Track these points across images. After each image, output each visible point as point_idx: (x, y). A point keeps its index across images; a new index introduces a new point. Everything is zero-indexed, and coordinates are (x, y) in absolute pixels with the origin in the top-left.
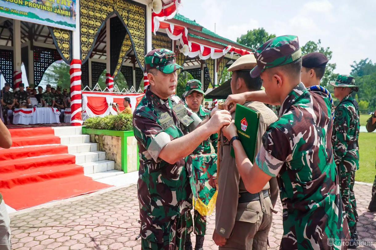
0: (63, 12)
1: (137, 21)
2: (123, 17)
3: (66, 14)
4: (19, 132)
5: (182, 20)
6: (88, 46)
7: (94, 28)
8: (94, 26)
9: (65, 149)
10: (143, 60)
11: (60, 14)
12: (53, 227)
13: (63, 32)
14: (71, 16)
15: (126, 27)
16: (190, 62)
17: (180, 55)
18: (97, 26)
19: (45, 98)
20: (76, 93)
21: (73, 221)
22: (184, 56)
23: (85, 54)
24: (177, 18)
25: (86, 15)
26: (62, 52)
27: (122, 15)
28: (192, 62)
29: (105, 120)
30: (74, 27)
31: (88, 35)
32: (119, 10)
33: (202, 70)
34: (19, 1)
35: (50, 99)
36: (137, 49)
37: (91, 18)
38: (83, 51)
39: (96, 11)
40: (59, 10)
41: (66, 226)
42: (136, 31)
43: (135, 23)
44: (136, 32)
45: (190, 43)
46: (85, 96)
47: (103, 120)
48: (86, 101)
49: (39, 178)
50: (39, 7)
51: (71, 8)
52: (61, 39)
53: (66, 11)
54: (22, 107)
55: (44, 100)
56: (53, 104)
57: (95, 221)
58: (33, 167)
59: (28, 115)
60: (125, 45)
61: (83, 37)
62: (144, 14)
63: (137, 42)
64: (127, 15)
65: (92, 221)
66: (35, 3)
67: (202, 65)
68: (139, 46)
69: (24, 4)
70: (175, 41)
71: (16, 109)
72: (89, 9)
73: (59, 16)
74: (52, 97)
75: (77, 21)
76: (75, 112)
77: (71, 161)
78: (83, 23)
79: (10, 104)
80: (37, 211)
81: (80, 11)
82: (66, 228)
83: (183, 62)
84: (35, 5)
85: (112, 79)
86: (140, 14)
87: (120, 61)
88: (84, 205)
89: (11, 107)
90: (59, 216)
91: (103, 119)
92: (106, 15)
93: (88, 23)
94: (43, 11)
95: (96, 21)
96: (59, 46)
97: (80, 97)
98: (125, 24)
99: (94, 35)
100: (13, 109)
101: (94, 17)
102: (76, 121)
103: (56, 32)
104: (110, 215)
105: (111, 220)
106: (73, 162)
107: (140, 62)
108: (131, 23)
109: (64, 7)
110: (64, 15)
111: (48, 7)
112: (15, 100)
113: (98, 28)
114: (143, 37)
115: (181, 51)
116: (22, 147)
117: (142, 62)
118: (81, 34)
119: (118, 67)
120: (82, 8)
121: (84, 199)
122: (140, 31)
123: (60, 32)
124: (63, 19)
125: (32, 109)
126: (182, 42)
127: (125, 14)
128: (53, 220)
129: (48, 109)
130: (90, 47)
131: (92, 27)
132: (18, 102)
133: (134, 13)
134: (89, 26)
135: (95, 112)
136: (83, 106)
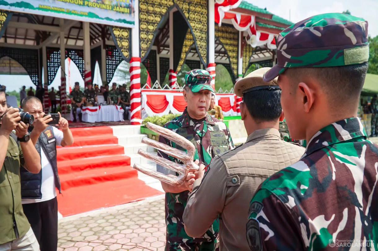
0: (122, 10)
1: (198, 13)
2: (184, 10)
3: (125, 11)
4: (80, 132)
5: (250, 8)
6: (148, 42)
7: (153, 23)
8: (153, 22)
9: (121, 150)
10: (205, 54)
11: (120, 12)
12: (89, 242)
13: (122, 30)
14: (130, 13)
15: (186, 20)
16: (261, 53)
17: (248, 47)
18: (156, 21)
19: (111, 96)
20: (135, 91)
21: (112, 237)
22: (253, 48)
23: (145, 51)
24: (243, 7)
25: (146, 11)
26: (122, 50)
27: (182, 8)
28: (263, 53)
29: (162, 119)
30: (133, 24)
31: (148, 32)
32: (179, 3)
33: (274, 61)
34: (80, 1)
35: (115, 97)
36: (198, 43)
37: (151, 13)
38: (143, 48)
39: (155, 6)
40: (118, 8)
41: (102, 244)
42: (197, 23)
43: (197, 15)
44: (197, 25)
45: (258, 34)
46: (144, 95)
47: (160, 120)
48: (145, 99)
49: (93, 180)
50: (98, 6)
51: (130, 4)
52: (121, 37)
53: (125, 8)
54: (89, 105)
55: (110, 98)
56: (119, 102)
57: (134, 239)
58: (88, 168)
59: (94, 113)
60: (188, 39)
61: (142, 33)
62: (206, 5)
63: (199, 35)
64: (188, 7)
65: (131, 239)
66: (94, 2)
67: (273, 57)
68: (201, 39)
69: (84, 4)
70: (242, 32)
71: (84, 108)
72: (148, 5)
73: (119, 14)
74: (118, 95)
75: (135, 18)
76: (135, 111)
77: (126, 162)
78: (142, 19)
79: (80, 102)
80: (82, 219)
81: (139, 7)
82: (102, 245)
83: (251, 53)
84: (94, 5)
85: (174, 75)
86: (201, 6)
87: (183, 56)
88: (129, 215)
89: (80, 106)
90: (101, 228)
91: (160, 118)
92: (166, 9)
93: (147, 19)
94: (103, 10)
95: (156, 17)
96: (118, 44)
97: (139, 95)
98: (186, 18)
99: (153, 31)
100: (81, 107)
101: (153, 12)
102: (135, 120)
103: (115, 30)
104: (152, 232)
105: (150, 239)
106: (128, 163)
107: (202, 57)
108: (192, 16)
109: (123, 4)
110: (123, 13)
111: (107, 6)
112: (83, 98)
113: (158, 24)
114: (205, 29)
115: (249, 42)
116: (81, 147)
117: (203, 57)
118: (140, 31)
119: (181, 62)
120: (142, 4)
121: (131, 208)
122: (201, 23)
123: (120, 30)
124: (122, 17)
125: (98, 108)
126: (250, 33)
127: (185, 6)
128: (92, 233)
129: (112, 107)
130: (150, 44)
131: (151, 23)
132: (86, 100)
133: (196, 4)
134: (148, 22)
135: (154, 110)
136: (143, 104)
